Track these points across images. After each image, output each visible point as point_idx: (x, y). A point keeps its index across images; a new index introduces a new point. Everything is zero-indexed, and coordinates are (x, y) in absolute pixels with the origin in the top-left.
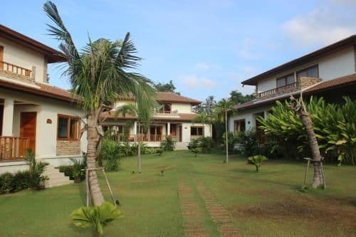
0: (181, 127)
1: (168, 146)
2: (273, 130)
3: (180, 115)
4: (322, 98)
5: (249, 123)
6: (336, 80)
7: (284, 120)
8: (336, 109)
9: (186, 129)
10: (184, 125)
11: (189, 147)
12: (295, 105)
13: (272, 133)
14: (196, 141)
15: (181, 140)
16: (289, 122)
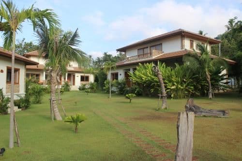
0: (74, 76)
1: (67, 88)
2: (137, 80)
3: (74, 68)
4: (164, 63)
5: (120, 75)
6: (172, 53)
7: (144, 74)
8: (172, 70)
9: (78, 77)
10: (76, 75)
11: (80, 89)
12: (155, 68)
13: (137, 81)
14: (85, 85)
15: (74, 84)
16: (146, 75)
